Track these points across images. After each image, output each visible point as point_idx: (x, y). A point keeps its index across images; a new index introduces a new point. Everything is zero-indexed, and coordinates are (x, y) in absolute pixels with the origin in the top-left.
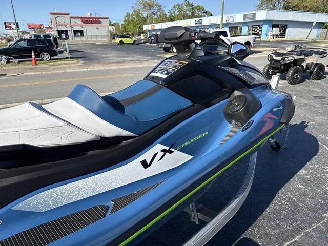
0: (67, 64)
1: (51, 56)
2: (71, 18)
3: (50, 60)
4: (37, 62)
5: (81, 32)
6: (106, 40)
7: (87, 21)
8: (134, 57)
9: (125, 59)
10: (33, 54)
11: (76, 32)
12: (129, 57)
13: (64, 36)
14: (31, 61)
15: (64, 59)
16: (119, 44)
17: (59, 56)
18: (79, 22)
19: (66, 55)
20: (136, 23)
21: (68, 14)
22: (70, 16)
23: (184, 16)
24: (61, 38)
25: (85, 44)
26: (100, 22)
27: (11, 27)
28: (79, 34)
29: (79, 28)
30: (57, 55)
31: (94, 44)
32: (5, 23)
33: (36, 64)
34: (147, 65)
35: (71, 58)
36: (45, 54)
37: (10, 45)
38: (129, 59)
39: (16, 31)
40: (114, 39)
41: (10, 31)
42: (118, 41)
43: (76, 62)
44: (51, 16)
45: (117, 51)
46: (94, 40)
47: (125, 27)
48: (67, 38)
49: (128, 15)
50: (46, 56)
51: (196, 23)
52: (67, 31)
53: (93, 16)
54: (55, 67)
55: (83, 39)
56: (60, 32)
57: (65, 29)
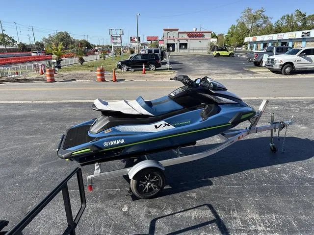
0: (165, 74)
1: (156, 67)
2: (179, 33)
3: (156, 70)
4: (146, 72)
5: (186, 45)
6: (205, 52)
7: (192, 35)
8: (221, 70)
9: (213, 71)
10: (144, 66)
11: (181, 45)
12: (217, 70)
13: (171, 49)
14: (142, 70)
15: (165, 69)
16: (215, 56)
17: (163, 67)
18: (185, 36)
19: (167, 66)
20: (240, 34)
21: (177, 30)
22: (179, 31)
23: (293, 27)
24: (168, 50)
25: (186, 56)
26: (203, 36)
27: (134, 40)
28: (184, 47)
29: (185, 42)
30: (160, 66)
31: (194, 55)
32: (131, 37)
33: (145, 73)
34: (228, 78)
35: (170, 69)
36: (152, 65)
37: (131, 57)
38: (216, 71)
39: (137, 44)
40: (213, 50)
41: (133, 44)
42: (214, 53)
43: (172, 73)
44: (164, 32)
45: (210, 64)
46: (195, 52)
47: (228, 38)
48: (173, 50)
49: (233, 27)
50: (153, 67)
51: (302, 36)
52: (174, 44)
53: (198, 31)
54: (157, 76)
55: (186, 51)
56: (169, 45)
57: (173, 42)
